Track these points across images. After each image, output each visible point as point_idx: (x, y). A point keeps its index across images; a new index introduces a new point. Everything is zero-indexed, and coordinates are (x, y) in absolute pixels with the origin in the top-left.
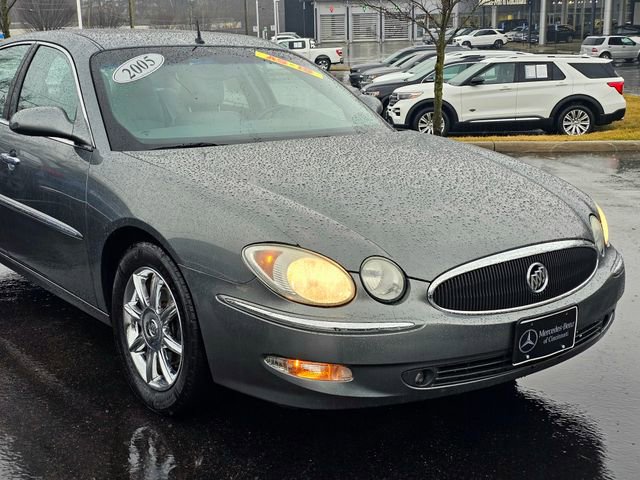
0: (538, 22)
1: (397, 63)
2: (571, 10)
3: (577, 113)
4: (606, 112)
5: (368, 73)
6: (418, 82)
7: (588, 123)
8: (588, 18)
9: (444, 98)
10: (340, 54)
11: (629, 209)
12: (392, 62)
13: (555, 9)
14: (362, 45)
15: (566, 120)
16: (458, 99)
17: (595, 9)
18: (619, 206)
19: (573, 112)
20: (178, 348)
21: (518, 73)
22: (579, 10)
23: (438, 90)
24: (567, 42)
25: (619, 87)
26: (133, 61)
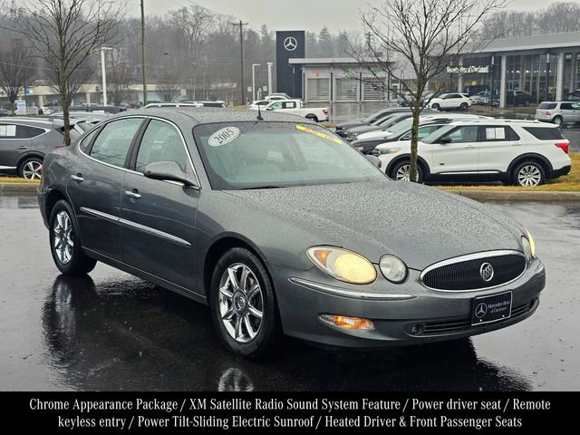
0: (499, 88)
1: (377, 122)
2: (528, 78)
3: (530, 168)
4: (554, 168)
5: (352, 130)
6: (395, 139)
7: (539, 177)
8: (542, 85)
9: (418, 154)
10: (326, 113)
11: (565, 243)
12: (372, 122)
13: (514, 77)
14: (344, 105)
15: (521, 174)
16: (430, 155)
17: (549, 77)
18: (557, 241)
19: (527, 168)
20: (259, 314)
21: (480, 134)
22: (535, 78)
23: (414, 147)
24: (525, 106)
25: (565, 148)
26: (220, 132)
